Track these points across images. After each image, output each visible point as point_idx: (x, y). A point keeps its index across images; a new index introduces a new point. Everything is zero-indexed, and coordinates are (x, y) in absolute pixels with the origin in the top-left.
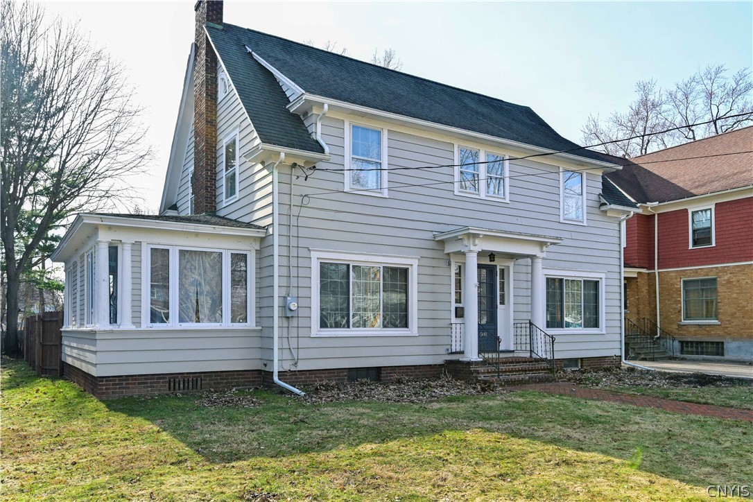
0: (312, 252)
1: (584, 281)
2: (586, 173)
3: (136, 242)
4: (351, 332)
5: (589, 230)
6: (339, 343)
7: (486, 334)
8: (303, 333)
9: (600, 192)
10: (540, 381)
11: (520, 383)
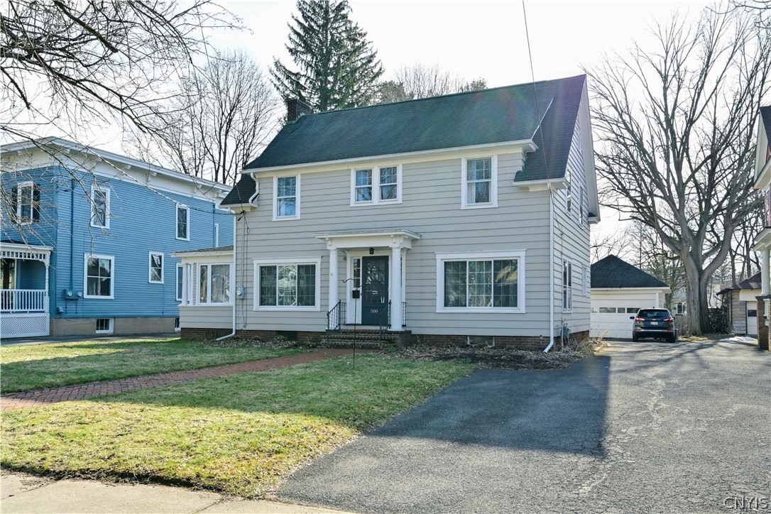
0: (254, 261)
1: (494, 261)
2: (498, 155)
3: (195, 264)
4: (278, 308)
5: (500, 211)
6: (269, 315)
7: (376, 311)
8: (249, 308)
9: (520, 169)
10: (363, 347)
11: (344, 347)
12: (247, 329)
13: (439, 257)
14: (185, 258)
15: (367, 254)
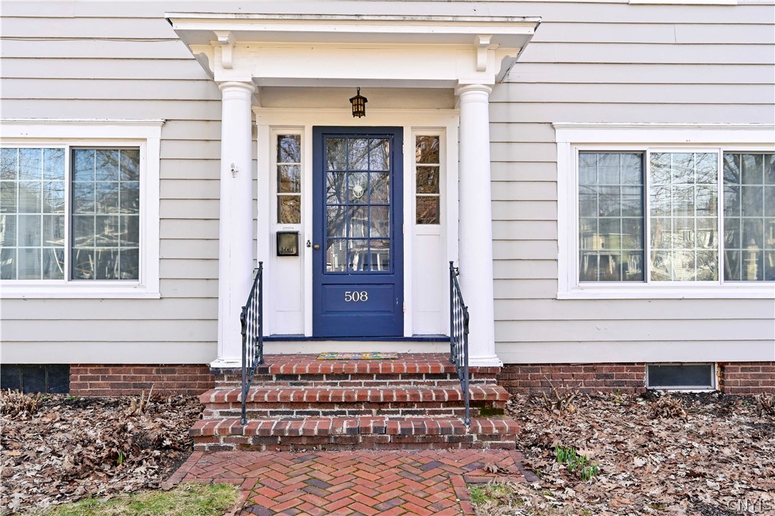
10: (402, 438)
11: (322, 440)
13: (563, 136)
15: (342, 117)
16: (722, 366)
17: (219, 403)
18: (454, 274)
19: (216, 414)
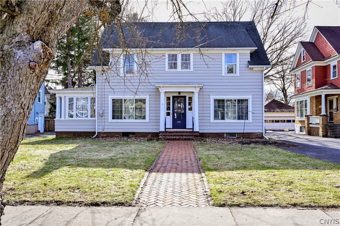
0: (109, 96)
1: (238, 100)
2: (239, 53)
3: (65, 97)
4: (123, 120)
5: (241, 78)
6: (119, 124)
7: (180, 122)
8: (105, 121)
9: (249, 60)
10: (185, 139)
11: (175, 139)
12: (104, 132)
13: (211, 97)
14: (58, 93)
15: (177, 95)
16: (237, 133)
17: (161, 135)
18: (193, 118)
19: (161, 137)
